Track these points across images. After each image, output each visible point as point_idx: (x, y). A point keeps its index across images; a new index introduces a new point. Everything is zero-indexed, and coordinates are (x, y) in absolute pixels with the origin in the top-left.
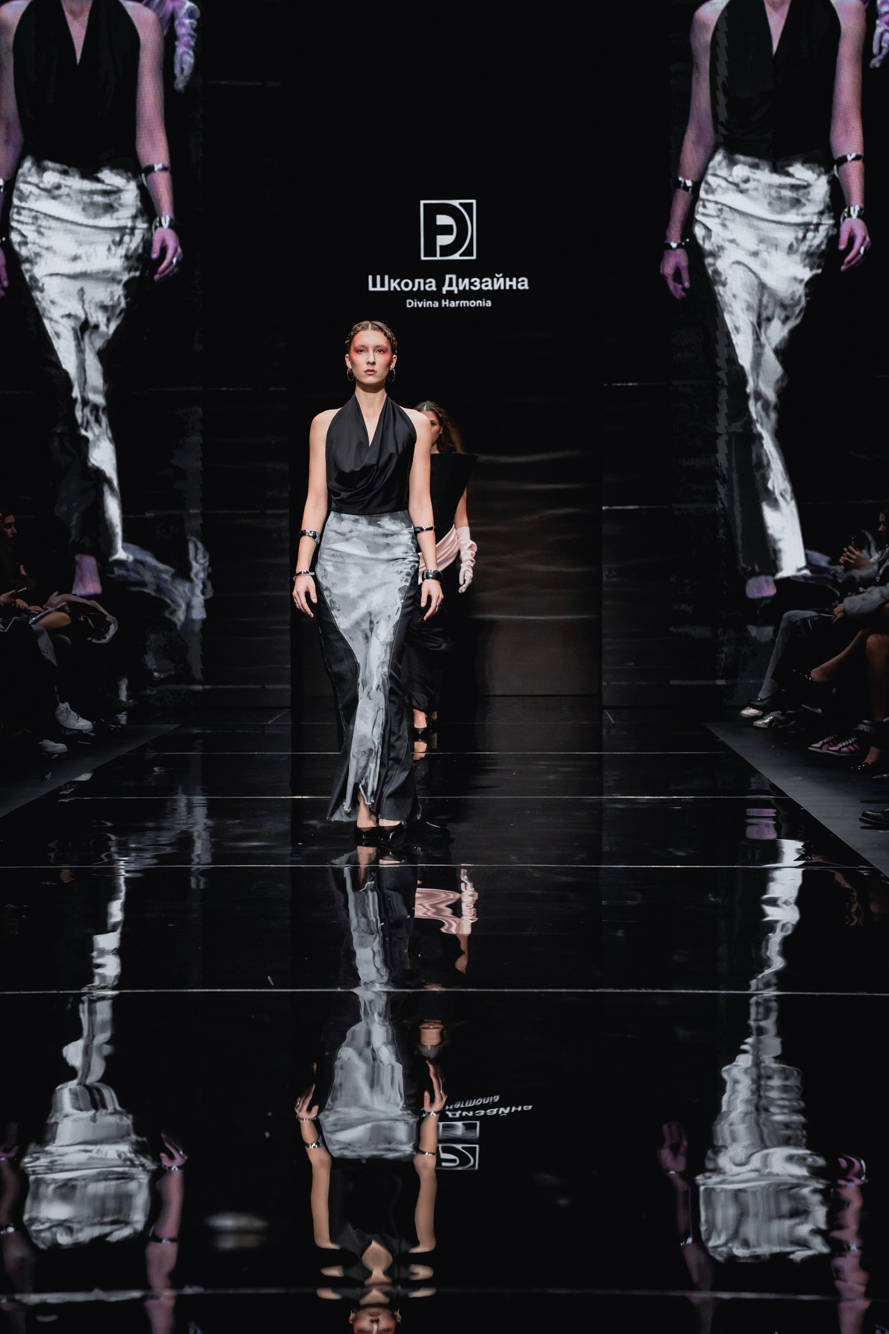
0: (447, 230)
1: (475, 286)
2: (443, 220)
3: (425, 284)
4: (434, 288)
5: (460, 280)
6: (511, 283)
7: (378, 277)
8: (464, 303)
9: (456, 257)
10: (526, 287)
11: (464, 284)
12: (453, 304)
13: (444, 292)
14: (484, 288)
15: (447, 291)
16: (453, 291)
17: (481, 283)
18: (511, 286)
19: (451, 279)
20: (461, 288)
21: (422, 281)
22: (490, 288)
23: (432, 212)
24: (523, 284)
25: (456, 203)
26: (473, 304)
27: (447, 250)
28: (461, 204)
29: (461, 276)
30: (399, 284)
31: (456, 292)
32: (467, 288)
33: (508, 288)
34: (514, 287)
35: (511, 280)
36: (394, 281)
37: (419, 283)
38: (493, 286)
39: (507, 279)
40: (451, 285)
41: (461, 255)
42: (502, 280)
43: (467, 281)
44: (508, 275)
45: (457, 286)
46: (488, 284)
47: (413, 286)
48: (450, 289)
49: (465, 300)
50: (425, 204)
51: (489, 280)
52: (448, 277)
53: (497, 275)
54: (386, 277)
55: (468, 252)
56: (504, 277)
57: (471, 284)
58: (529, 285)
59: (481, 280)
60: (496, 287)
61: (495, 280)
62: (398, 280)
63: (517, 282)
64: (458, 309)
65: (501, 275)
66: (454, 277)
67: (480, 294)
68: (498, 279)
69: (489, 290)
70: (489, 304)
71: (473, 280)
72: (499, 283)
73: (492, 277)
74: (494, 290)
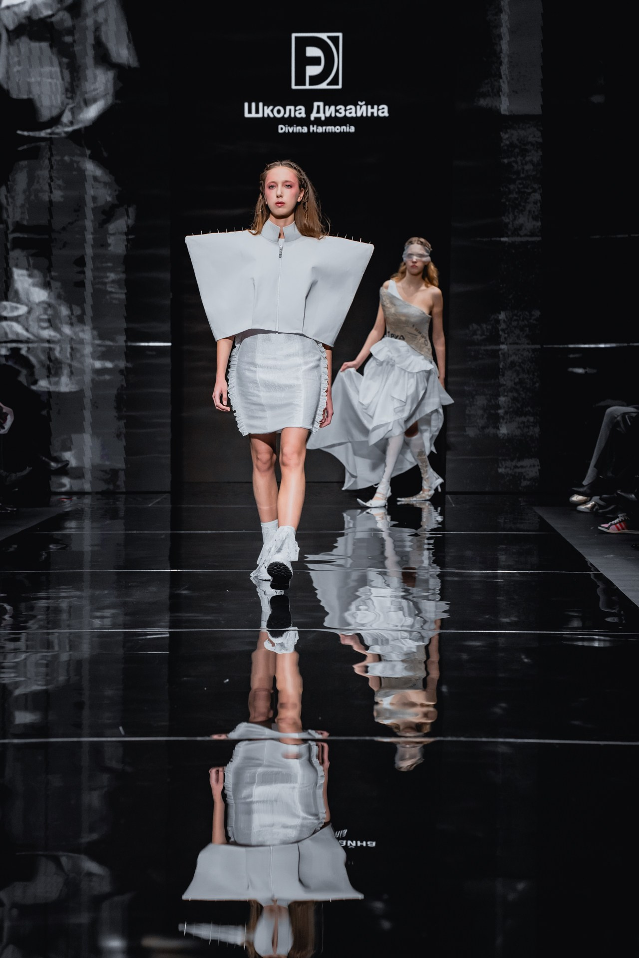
0: (315, 61)
1: (340, 113)
2: (312, 52)
3: (295, 111)
4: (303, 115)
5: (327, 107)
6: (372, 110)
7: (253, 105)
8: (330, 129)
9: (324, 86)
10: (386, 114)
11: (330, 111)
12: (320, 130)
13: (312, 118)
14: (348, 115)
15: (315, 118)
16: (320, 118)
17: (346, 110)
18: (372, 113)
19: (318, 107)
20: (328, 115)
21: (292, 108)
22: (353, 115)
23: (302, 44)
24: (383, 111)
25: (323, 36)
26: (338, 129)
27: (315, 80)
28: (329, 38)
29: (328, 103)
30: (272, 111)
31: (323, 118)
32: (333, 115)
33: (369, 115)
34: (375, 115)
35: (372, 108)
36: (268, 108)
37: (290, 110)
38: (356, 113)
39: (369, 107)
40: (318, 112)
41: (328, 85)
42: (364, 108)
43: (333, 108)
44: (370, 102)
45: (324, 112)
46: (352, 111)
47: (285, 113)
48: (318, 115)
49: (331, 125)
50: (296, 38)
51: (353, 107)
52: (316, 104)
53: (360, 103)
54: (261, 105)
55: (335, 81)
56: (367, 104)
57: (337, 111)
58: (389, 112)
59: (345, 107)
60: (359, 114)
61: (358, 107)
62: (271, 107)
63: (378, 110)
64: (325, 133)
65: (364, 103)
66: (321, 104)
67: (344, 121)
68: (361, 106)
69: (352, 118)
70: (352, 129)
71: (338, 108)
72: (362, 110)
73: (356, 105)
74: (357, 117)
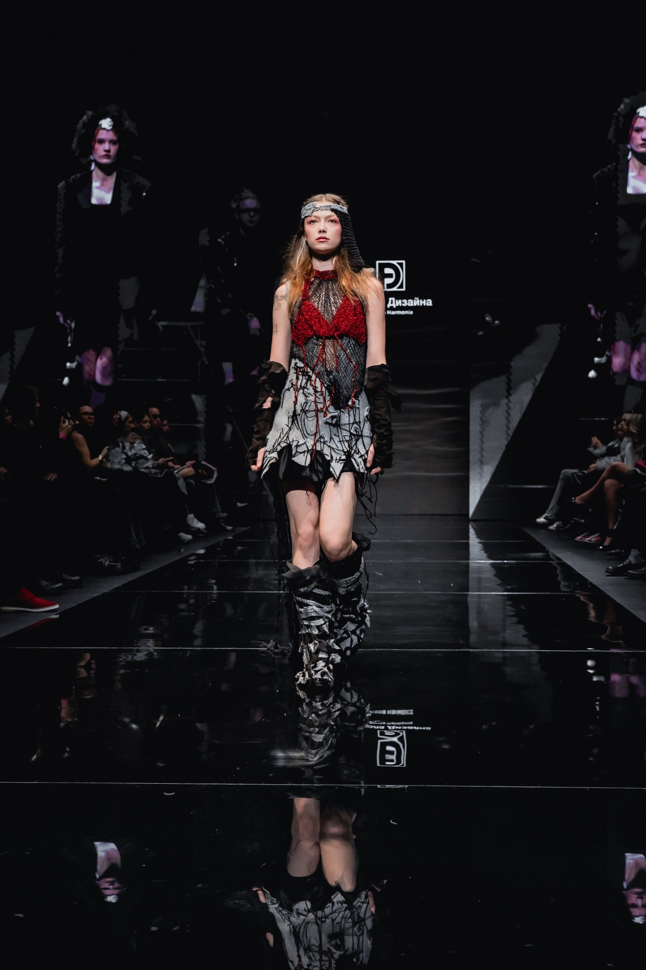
0: (390, 276)
1: (405, 304)
2: (388, 271)
5: (397, 301)
8: (399, 312)
9: (395, 289)
10: (431, 304)
11: (399, 303)
12: (393, 313)
14: (409, 305)
15: (390, 307)
16: (393, 307)
17: (407, 302)
18: (423, 304)
19: (392, 300)
20: (397, 305)
22: (412, 305)
23: (382, 266)
24: (429, 303)
25: (395, 262)
26: (403, 313)
27: (390, 286)
28: (398, 263)
29: (397, 298)
31: (395, 307)
32: (400, 305)
33: (421, 305)
34: (425, 305)
35: (423, 301)
39: (421, 300)
40: (392, 303)
41: (398, 288)
42: (418, 301)
43: (400, 301)
44: (422, 298)
45: (395, 303)
46: (411, 303)
48: (392, 305)
50: (379, 264)
51: (411, 300)
52: (390, 299)
53: (416, 298)
55: (401, 287)
56: (419, 299)
57: (402, 303)
58: (433, 303)
59: (407, 300)
60: (415, 305)
61: (415, 301)
63: (426, 302)
64: (396, 315)
66: (393, 299)
67: (407, 308)
68: (416, 300)
69: (411, 306)
70: (411, 313)
71: (403, 301)
72: (417, 302)
73: (413, 299)
74: (414, 306)
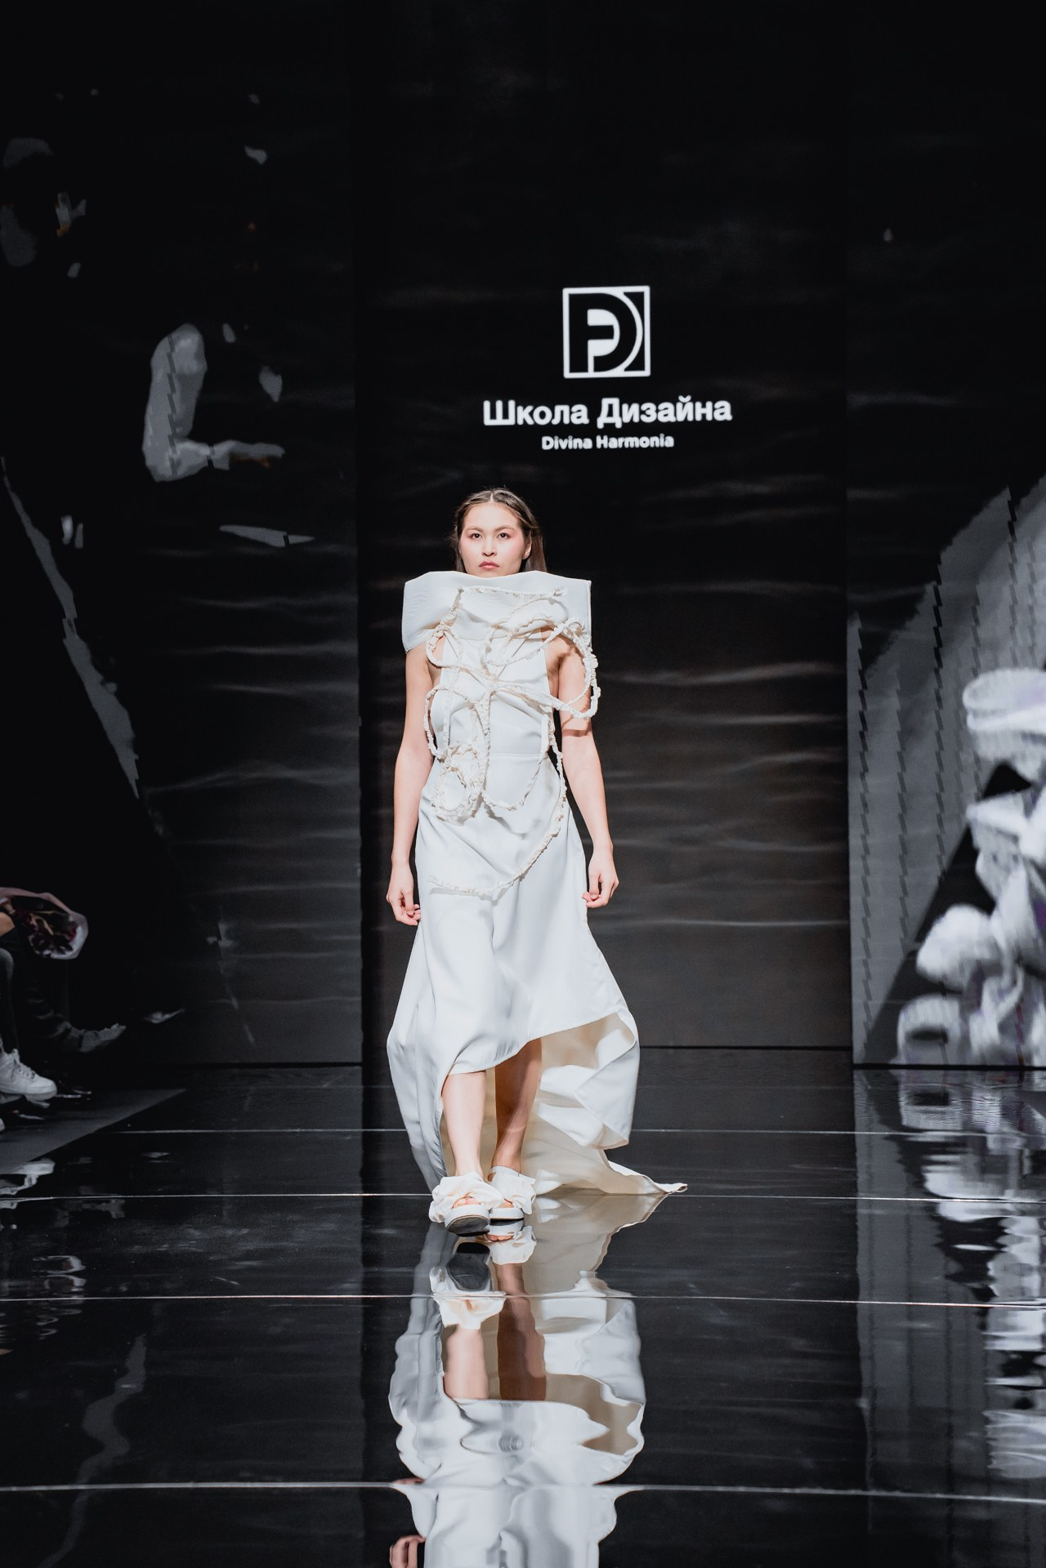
0: (605, 332)
1: (649, 416)
2: (598, 317)
3: (571, 413)
4: (585, 420)
5: (625, 406)
6: (703, 411)
7: (499, 405)
8: (632, 442)
9: (620, 372)
10: (728, 417)
11: (631, 413)
12: (614, 443)
13: (600, 425)
14: (662, 419)
15: (605, 424)
16: (614, 424)
17: (657, 411)
18: (704, 416)
19: (611, 407)
20: (627, 419)
21: (566, 408)
22: (671, 419)
23: (581, 305)
24: (722, 411)
25: (618, 292)
26: (644, 442)
27: (604, 363)
28: (627, 294)
29: (626, 399)
30: (531, 414)
31: (619, 425)
32: (636, 420)
33: (699, 418)
34: (709, 418)
35: (704, 406)
36: (524, 408)
37: (562, 412)
38: (675, 415)
39: (698, 405)
40: (610, 414)
41: (627, 369)
42: (690, 406)
43: (635, 407)
44: (700, 397)
45: (621, 415)
46: (667, 413)
47: (553, 417)
48: (610, 420)
49: (633, 436)
50: (570, 295)
51: (669, 405)
52: (606, 402)
53: (681, 398)
54: (512, 404)
55: (638, 363)
56: (693, 401)
57: (642, 412)
58: (733, 412)
59: (657, 405)
60: (681, 418)
61: (679, 405)
62: (529, 408)
63: (714, 409)
64: (622, 450)
65: (689, 398)
66: (615, 402)
67: (656, 429)
68: (684, 404)
69: (669, 423)
70: (670, 442)
71: (644, 407)
72: (686, 410)
73: (675, 401)
74: (677, 422)
